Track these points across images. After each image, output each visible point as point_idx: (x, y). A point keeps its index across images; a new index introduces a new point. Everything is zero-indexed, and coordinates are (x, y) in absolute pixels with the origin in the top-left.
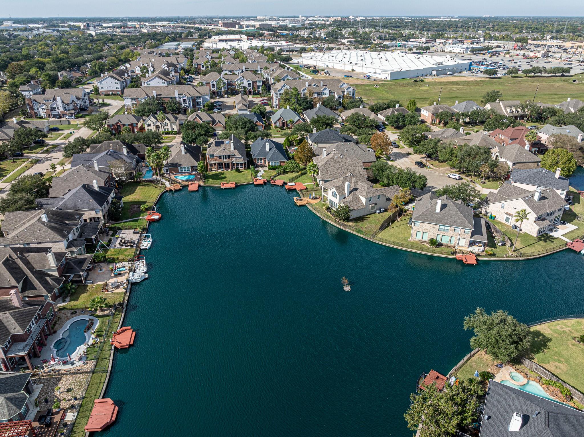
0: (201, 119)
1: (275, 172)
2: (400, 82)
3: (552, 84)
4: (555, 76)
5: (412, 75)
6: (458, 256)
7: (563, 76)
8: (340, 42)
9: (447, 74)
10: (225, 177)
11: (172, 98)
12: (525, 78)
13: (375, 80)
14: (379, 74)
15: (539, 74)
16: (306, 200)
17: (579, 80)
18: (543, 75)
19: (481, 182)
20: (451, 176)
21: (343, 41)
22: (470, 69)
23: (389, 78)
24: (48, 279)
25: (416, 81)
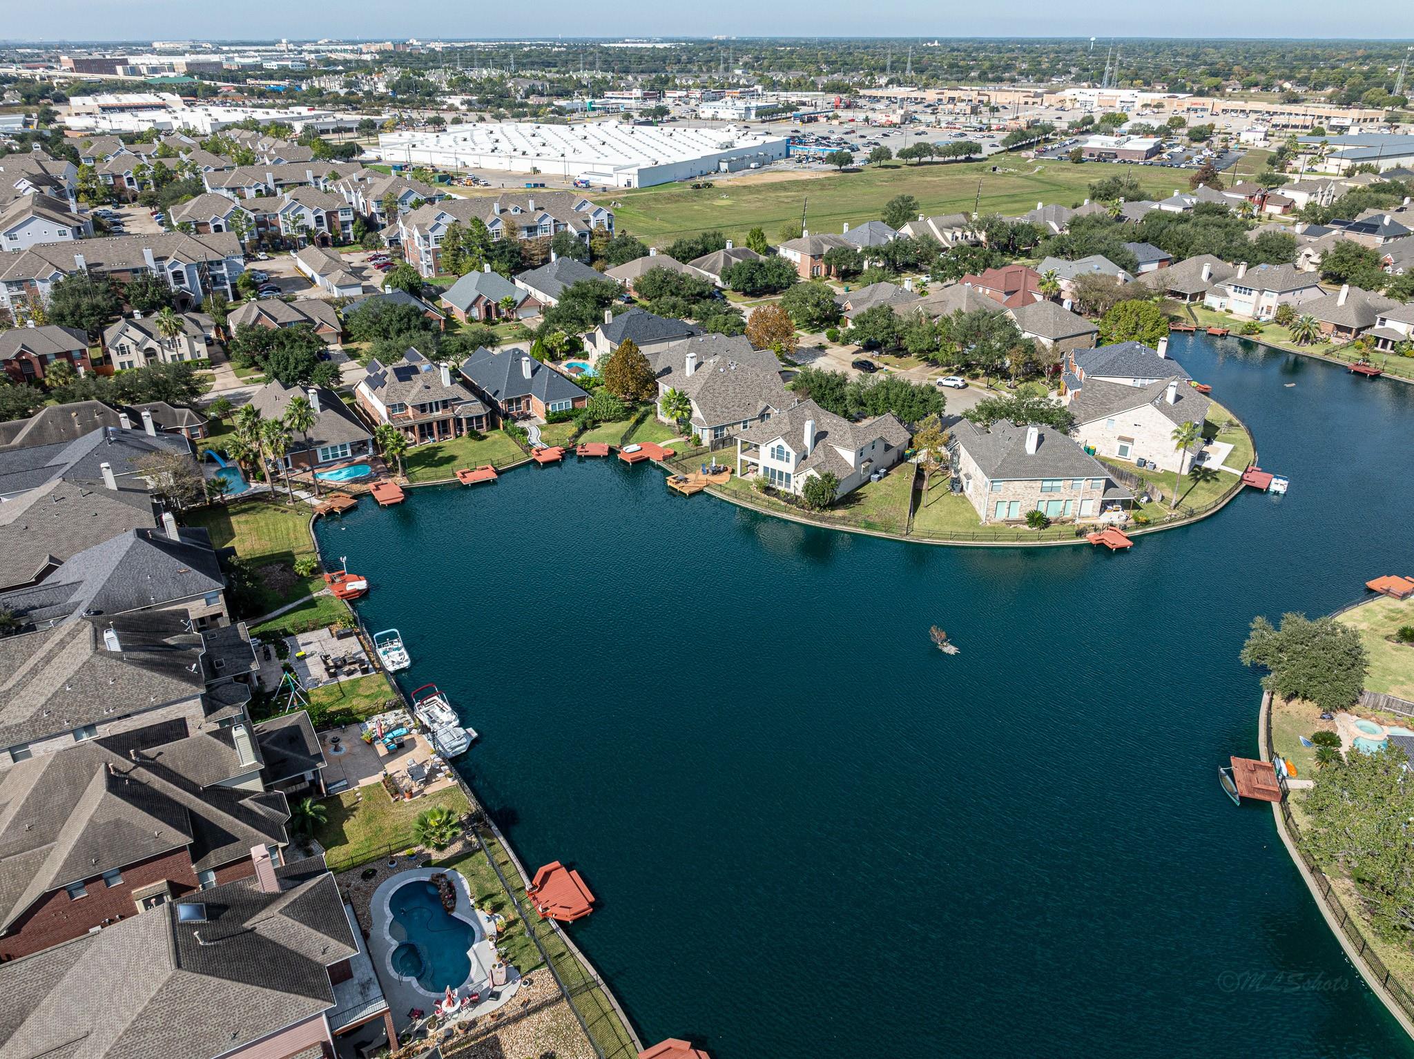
0: (275, 320)
1: (570, 428)
2: (664, 191)
3: (958, 177)
4: (956, 161)
5: (683, 174)
6: (1091, 537)
7: (968, 160)
8: (444, 103)
9: (749, 167)
10: (451, 459)
11: (135, 271)
12: (905, 168)
13: (604, 190)
14: (611, 176)
15: (928, 159)
16: (696, 480)
17: (1001, 166)
18: (936, 159)
19: (1010, 387)
20: (945, 383)
21: (450, 101)
22: (788, 156)
23: (635, 184)
24: (247, 802)
25: (697, 187)
